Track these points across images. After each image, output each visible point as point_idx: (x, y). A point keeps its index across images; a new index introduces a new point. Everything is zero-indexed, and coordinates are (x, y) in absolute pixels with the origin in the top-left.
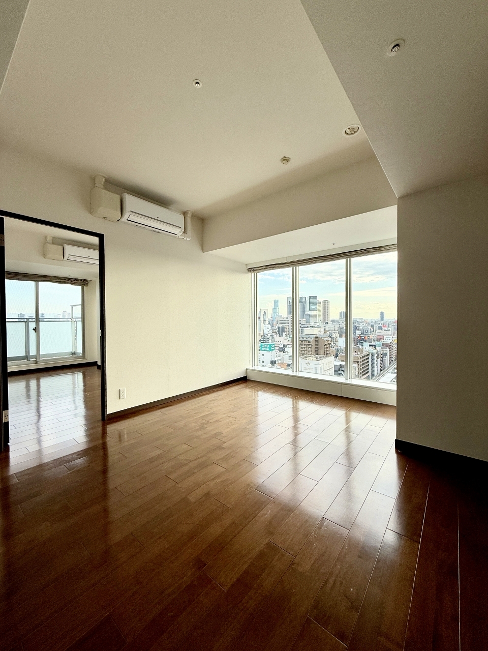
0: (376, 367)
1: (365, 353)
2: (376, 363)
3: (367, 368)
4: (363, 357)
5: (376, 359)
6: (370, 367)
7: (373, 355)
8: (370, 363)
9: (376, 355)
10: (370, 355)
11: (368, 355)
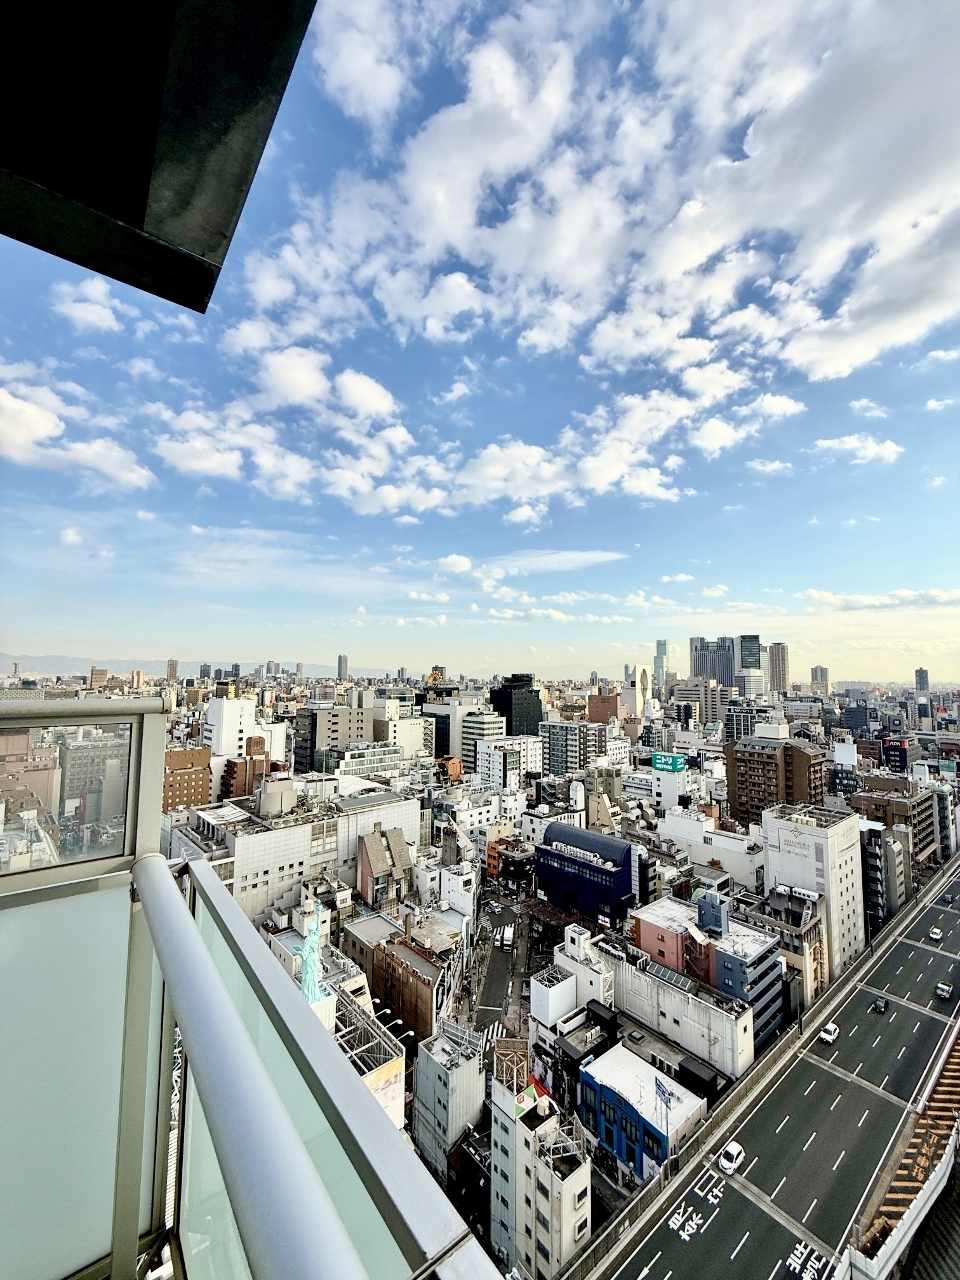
0: (952, 827)
1: (922, 794)
2: (951, 817)
3: (929, 830)
4: (919, 804)
5: (951, 808)
6: (937, 827)
7: (942, 798)
8: (936, 819)
9: (951, 798)
10: (936, 798)
11: (930, 798)
